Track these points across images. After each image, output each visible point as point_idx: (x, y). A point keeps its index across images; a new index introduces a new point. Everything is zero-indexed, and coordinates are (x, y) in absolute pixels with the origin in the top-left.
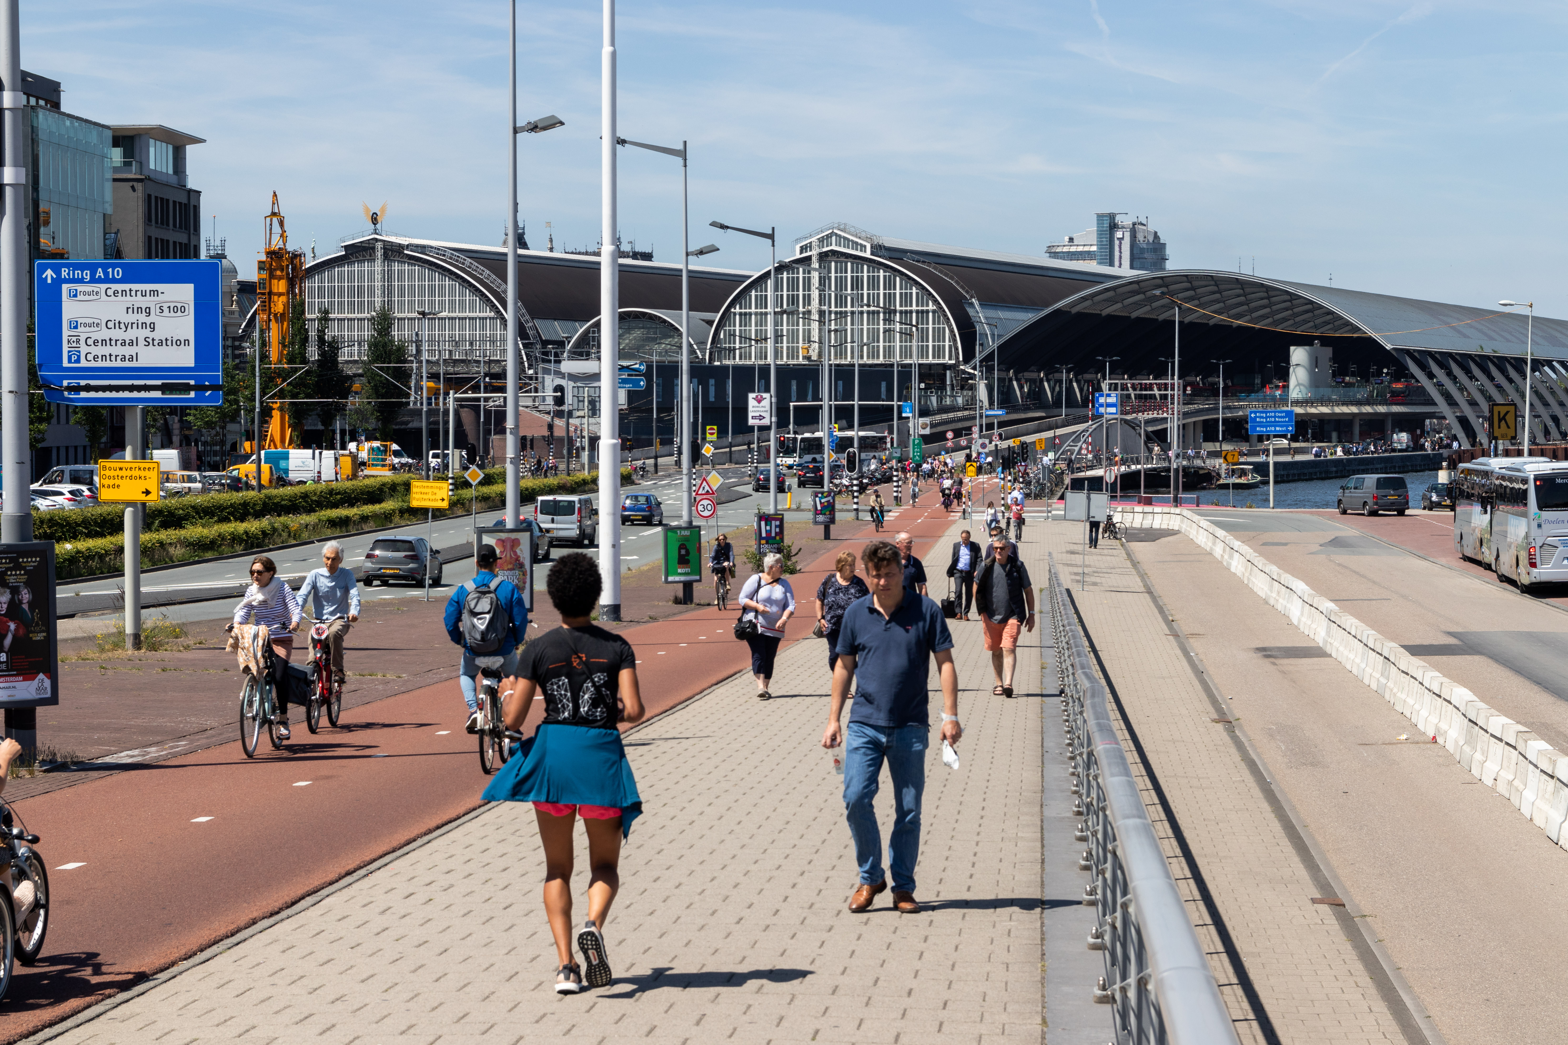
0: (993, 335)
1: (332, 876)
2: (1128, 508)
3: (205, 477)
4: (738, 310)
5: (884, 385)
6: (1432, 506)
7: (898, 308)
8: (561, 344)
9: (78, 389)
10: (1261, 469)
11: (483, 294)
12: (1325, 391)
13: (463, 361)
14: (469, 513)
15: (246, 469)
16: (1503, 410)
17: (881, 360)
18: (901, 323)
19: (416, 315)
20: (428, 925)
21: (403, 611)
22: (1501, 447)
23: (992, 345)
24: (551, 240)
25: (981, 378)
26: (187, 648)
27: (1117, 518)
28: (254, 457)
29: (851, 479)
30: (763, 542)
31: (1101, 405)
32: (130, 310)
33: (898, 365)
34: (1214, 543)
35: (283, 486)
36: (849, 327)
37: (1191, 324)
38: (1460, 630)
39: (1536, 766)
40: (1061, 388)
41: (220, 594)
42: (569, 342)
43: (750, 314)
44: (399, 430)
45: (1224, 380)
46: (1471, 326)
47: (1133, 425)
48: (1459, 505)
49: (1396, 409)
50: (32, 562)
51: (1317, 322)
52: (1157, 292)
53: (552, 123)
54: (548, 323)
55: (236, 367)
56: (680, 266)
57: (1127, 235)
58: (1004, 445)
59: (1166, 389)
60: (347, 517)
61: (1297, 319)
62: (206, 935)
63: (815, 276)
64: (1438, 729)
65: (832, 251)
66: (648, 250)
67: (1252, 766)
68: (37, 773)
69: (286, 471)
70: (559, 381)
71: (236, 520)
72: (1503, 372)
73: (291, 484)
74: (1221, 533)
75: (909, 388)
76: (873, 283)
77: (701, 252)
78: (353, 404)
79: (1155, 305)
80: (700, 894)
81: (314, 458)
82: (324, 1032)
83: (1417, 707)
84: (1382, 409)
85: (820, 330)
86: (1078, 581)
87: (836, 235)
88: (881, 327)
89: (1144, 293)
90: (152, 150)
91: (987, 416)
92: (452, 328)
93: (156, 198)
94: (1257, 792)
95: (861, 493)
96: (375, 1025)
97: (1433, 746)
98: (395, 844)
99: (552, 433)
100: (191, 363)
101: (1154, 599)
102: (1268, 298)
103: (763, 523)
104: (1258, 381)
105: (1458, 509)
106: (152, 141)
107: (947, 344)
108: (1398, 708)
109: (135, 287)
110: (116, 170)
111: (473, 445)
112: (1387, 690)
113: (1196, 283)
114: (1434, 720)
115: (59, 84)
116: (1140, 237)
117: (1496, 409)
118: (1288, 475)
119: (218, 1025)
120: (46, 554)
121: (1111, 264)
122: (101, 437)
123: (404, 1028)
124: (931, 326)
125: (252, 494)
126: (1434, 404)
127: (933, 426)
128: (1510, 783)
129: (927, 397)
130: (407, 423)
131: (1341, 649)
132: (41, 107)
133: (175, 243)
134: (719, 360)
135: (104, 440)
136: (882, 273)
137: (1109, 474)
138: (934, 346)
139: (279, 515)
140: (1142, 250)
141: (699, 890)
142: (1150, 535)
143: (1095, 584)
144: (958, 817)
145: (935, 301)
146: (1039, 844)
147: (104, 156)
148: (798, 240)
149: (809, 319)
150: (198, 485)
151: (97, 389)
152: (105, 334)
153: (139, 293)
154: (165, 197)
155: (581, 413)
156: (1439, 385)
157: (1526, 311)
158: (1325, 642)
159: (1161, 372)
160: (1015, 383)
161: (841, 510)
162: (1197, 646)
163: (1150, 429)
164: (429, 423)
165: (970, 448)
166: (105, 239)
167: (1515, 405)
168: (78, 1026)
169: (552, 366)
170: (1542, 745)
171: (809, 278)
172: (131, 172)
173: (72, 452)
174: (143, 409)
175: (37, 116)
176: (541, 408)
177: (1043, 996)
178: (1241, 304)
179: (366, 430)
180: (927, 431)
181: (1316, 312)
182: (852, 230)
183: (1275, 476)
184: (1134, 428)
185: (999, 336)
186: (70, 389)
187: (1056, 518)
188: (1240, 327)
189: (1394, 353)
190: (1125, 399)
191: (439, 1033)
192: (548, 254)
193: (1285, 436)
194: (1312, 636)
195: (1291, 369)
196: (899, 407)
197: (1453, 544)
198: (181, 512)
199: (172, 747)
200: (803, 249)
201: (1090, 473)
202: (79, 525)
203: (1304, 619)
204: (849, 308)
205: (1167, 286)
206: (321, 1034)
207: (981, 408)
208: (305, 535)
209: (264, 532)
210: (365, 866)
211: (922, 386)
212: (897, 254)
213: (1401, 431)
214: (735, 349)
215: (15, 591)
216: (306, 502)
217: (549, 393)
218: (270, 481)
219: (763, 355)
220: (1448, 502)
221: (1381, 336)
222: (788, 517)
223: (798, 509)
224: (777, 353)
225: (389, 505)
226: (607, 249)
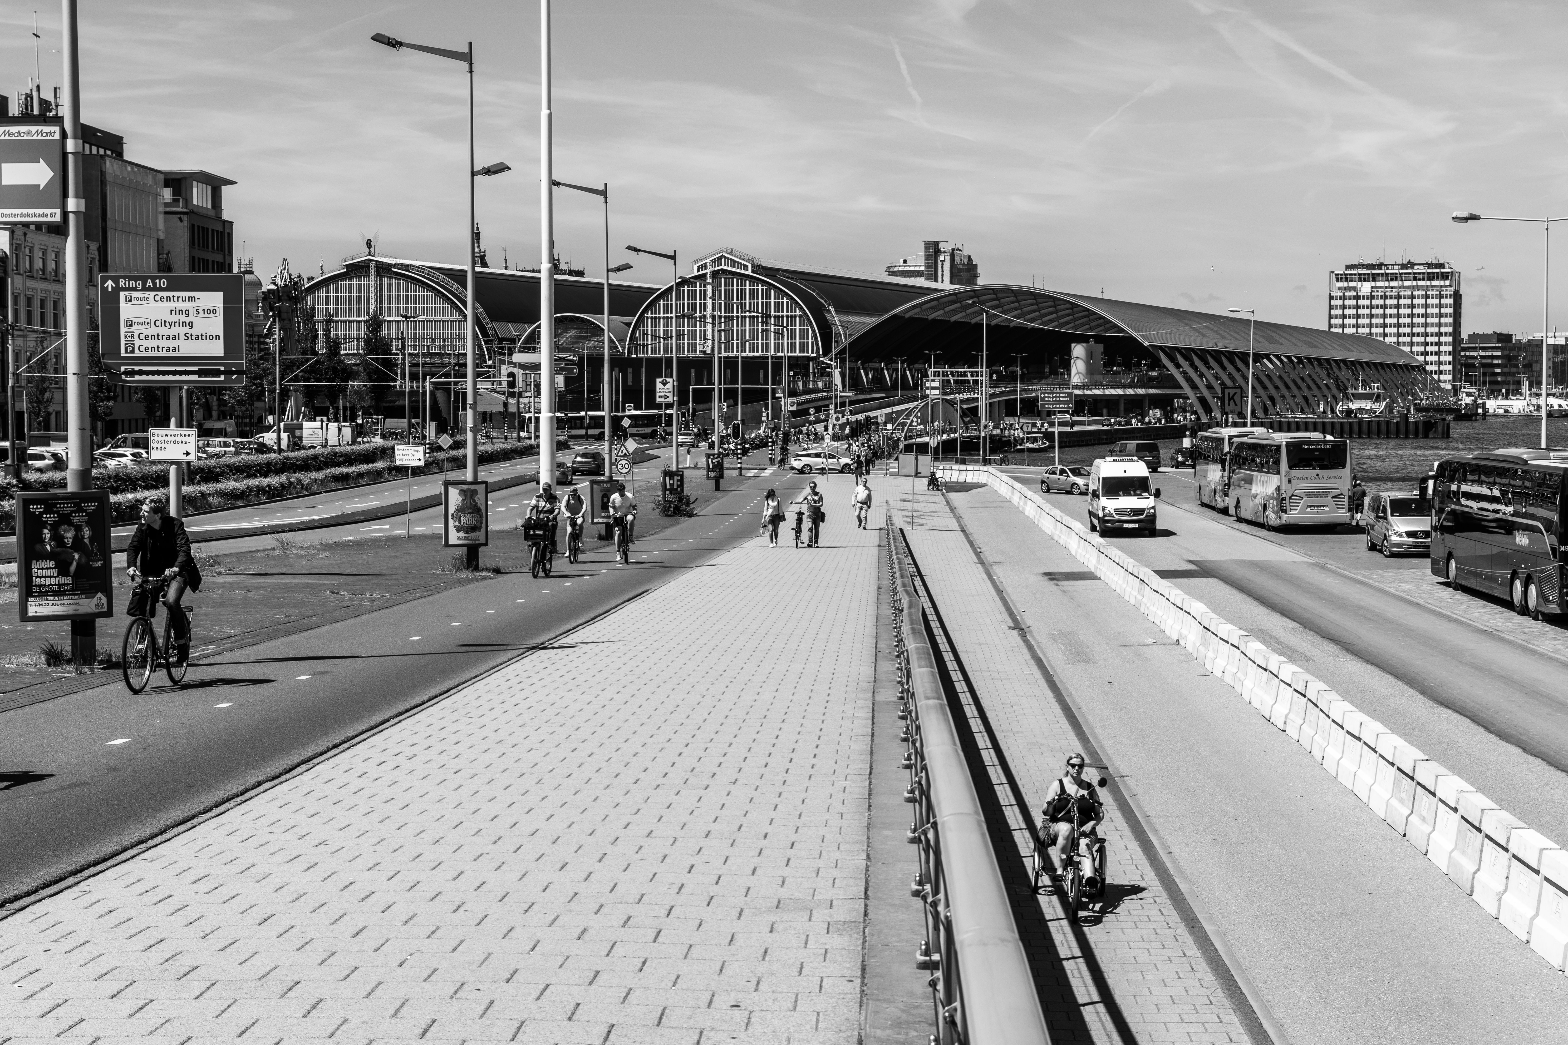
0: (845, 334)
1: (322, 749)
2: (948, 466)
3: (237, 443)
4: (649, 315)
5: (762, 372)
6: (1178, 465)
7: (772, 313)
8: (513, 341)
9: (133, 373)
10: (1049, 436)
11: (453, 302)
12: (1099, 378)
13: (438, 354)
14: (441, 470)
15: (269, 438)
16: (1232, 391)
17: (760, 354)
18: (775, 325)
19: (400, 318)
20: (394, 786)
21: (388, 546)
22: (1230, 420)
23: (845, 342)
24: (506, 261)
25: (836, 368)
26: (219, 574)
27: (939, 474)
28: (275, 428)
29: (736, 444)
30: (668, 492)
31: (928, 388)
32: (173, 312)
33: (772, 358)
34: (1013, 493)
35: (298, 450)
36: (735, 328)
37: (996, 326)
38: (1198, 559)
39: (1254, 662)
40: (897, 375)
41: (247, 533)
42: (519, 340)
43: (659, 318)
44: (389, 407)
45: (1021, 369)
46: (1209, 328)
47: (952, 403)
48: (1199, 464)
49: (1152, 391)
50: (92, 506)
51: (1092, 324)
52: (970, 302)
53: (501, 168)
54: (503, 324)
55: (261, 358)
56: (603, 281)
57: (948, 258)
58: (853, 418)
59: (977, 376)
60: (347, 473)
61: (1077, 323)
62: (221, 794)
63: (709, 288)
64: (1180, 634)
65: (722, 270)
66: (581, 269)
67: (1039, 663)
68: (96, 670)
69: (301, 438)
70: (511, 369)
71: (261, 476)
72: (1233, 363)
73: (304, 448)
74: (1017, 485)
75: (780, 375)
76: (754, 294)
77: (618, 269)
78: (353, 386)
79: (969, 311)
80: (607, 761)
81: (322, 428)
82: (308, 869)
83: (1164, 617)
84: (1141, 391)
85: (713, 331)
86: (909, 522)
87: (725, 257)
88: (760, 328)
89: (960, 302)
90: (195, 190)
91: (841, 397)
92: (430, 329)
93: (198, 227)
94: (1042, 682)
95: (743, 456)
96: (348, 864)
97: (1176, 647)
98: (372, 723)
99: (506, 409)
100: (220, 353)
101: (967, 536)
102: (1055, 306)
103: (667, 478)
104: (1047, 370)
105: (1197, 467)
106: (195, 183)
107: (810, 341)
108: (1151, 618)
109: (177, 294)
110: (167, 205)
111: (445, 418)
112: (1143, 605)
113: (1000, 295)
114: (1177, 627)
115: (122, 138)
116: (958, 260)
117: (1227, 391)
118: (1070, 442)
119: (226, 864)
120: (102, 499)
121: (936, 280)
122: (156, 412)
123: (371, 865)
124: (798, 327)
125: (273, 456)
126: (1181, 387)
127: (799, 404)
128: (1235, 675)
129: (795, 382)
130: (394, 402)
131: (1108, 573)
132: (108, 156)
133: (213, 262)
134: (636, 353)
135: (158, 414)
136: (760, 287)
137: (932, 441)
138: (800, 343)
139: (295, 473)
140: (959, 270)
141: (607, 758)
142: (964, 487)
143: (921, 524)
144: (809, 701)
145: (801, 309)
146: (870, 722)
147: (157, 195)
148: (695, 262)
149: (705, 322)
150: (232, 449)
151: (147, 373)
152: (153, 331)
153: (180, 299)
154: (205, 226)
155: (528, 394)
156: (1184, 373)
157: (1248, 316)
158: (1096, 568)
159: (973, 363)
160: (862, 371)
161: (728, 469)
162: (998, 572)
163: (965, 406)
164: (410, 401)
165: (827, 421)
166: (159, 259)
167: (1241, 388)
168: (116, 865)
169: (506, 358)
170: (1258, 646)
171: (704, 290)
172: (178, 207)
173: (133, 424)
174: (188, 390)
175: (105, 163)
176: (498, 390)
177: (868, 838)
178: (1034, 311)
179: (362, 407)
180: (795, 408)
181: (1091, 317)
182: (737, 253)
183: (1060, 443)
184: (952, 406)
185: (850, 335)
186: (126, 373)
187: (892, 474)
188: (1033, 329)
189: (1150, 348)
190: (945, 384)
191: (398, 869)
192: (503, 272)
193: (1067, 412)
194: (1086, 564)
195: (1072, 361)
196: (773, 390)
197: (1193, 493)
198: (218, 470)
199: (203, 650)
200: (699, 268)
201: (919, 440)
202: (139, 480)
203: (1080, 551)
204: (735, 314)
205: (978, 297)
206: (306, 870)
207: (836, 390)
208: (315, 487)
209: (282, 485)
210: (349, 741)
211: (791, 373)
212: (772, 272)
213: (1156, 408)
214: (647, 345)
215: (78, 529)
216: (316, 462)
217: (504, 378)
218: (288, 446)
219: (669, 349)
220: (1190, 462)
221: (1142, 336)
222: (686, 473)
223: (696, 468)
224: (680, 348)
225: (380, 464)
226: (545, 266)
